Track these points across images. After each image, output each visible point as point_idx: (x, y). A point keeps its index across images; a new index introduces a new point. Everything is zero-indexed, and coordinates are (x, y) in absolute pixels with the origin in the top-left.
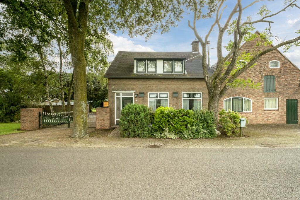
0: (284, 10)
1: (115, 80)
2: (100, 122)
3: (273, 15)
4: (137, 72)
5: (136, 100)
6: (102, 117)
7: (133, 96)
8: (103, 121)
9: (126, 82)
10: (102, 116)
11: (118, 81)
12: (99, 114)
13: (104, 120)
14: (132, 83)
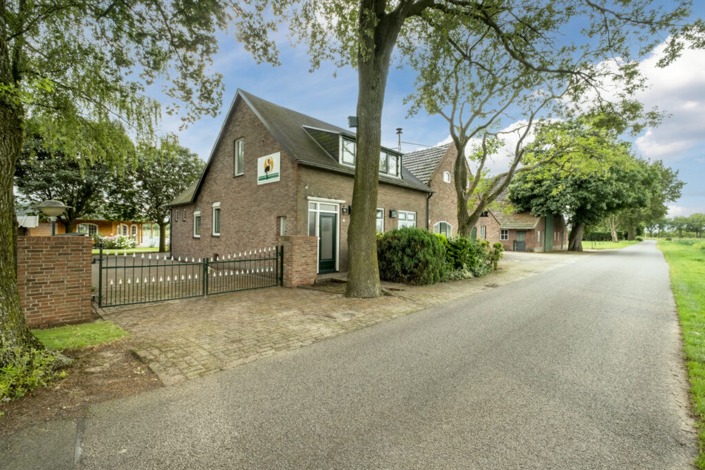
0: (513, 131)
1: (311, 172)
2: (301, 269)
3: (506, 133)
4: (343, 162)
5: (344, 220)
6: (304, 257)
7: (338, 212)
8: (305, 267)
9: (328, 181)
10: (304, 255)
11: (315, 174)
12: (298, 251)
13: (307, 265)
14: (338, 184)
